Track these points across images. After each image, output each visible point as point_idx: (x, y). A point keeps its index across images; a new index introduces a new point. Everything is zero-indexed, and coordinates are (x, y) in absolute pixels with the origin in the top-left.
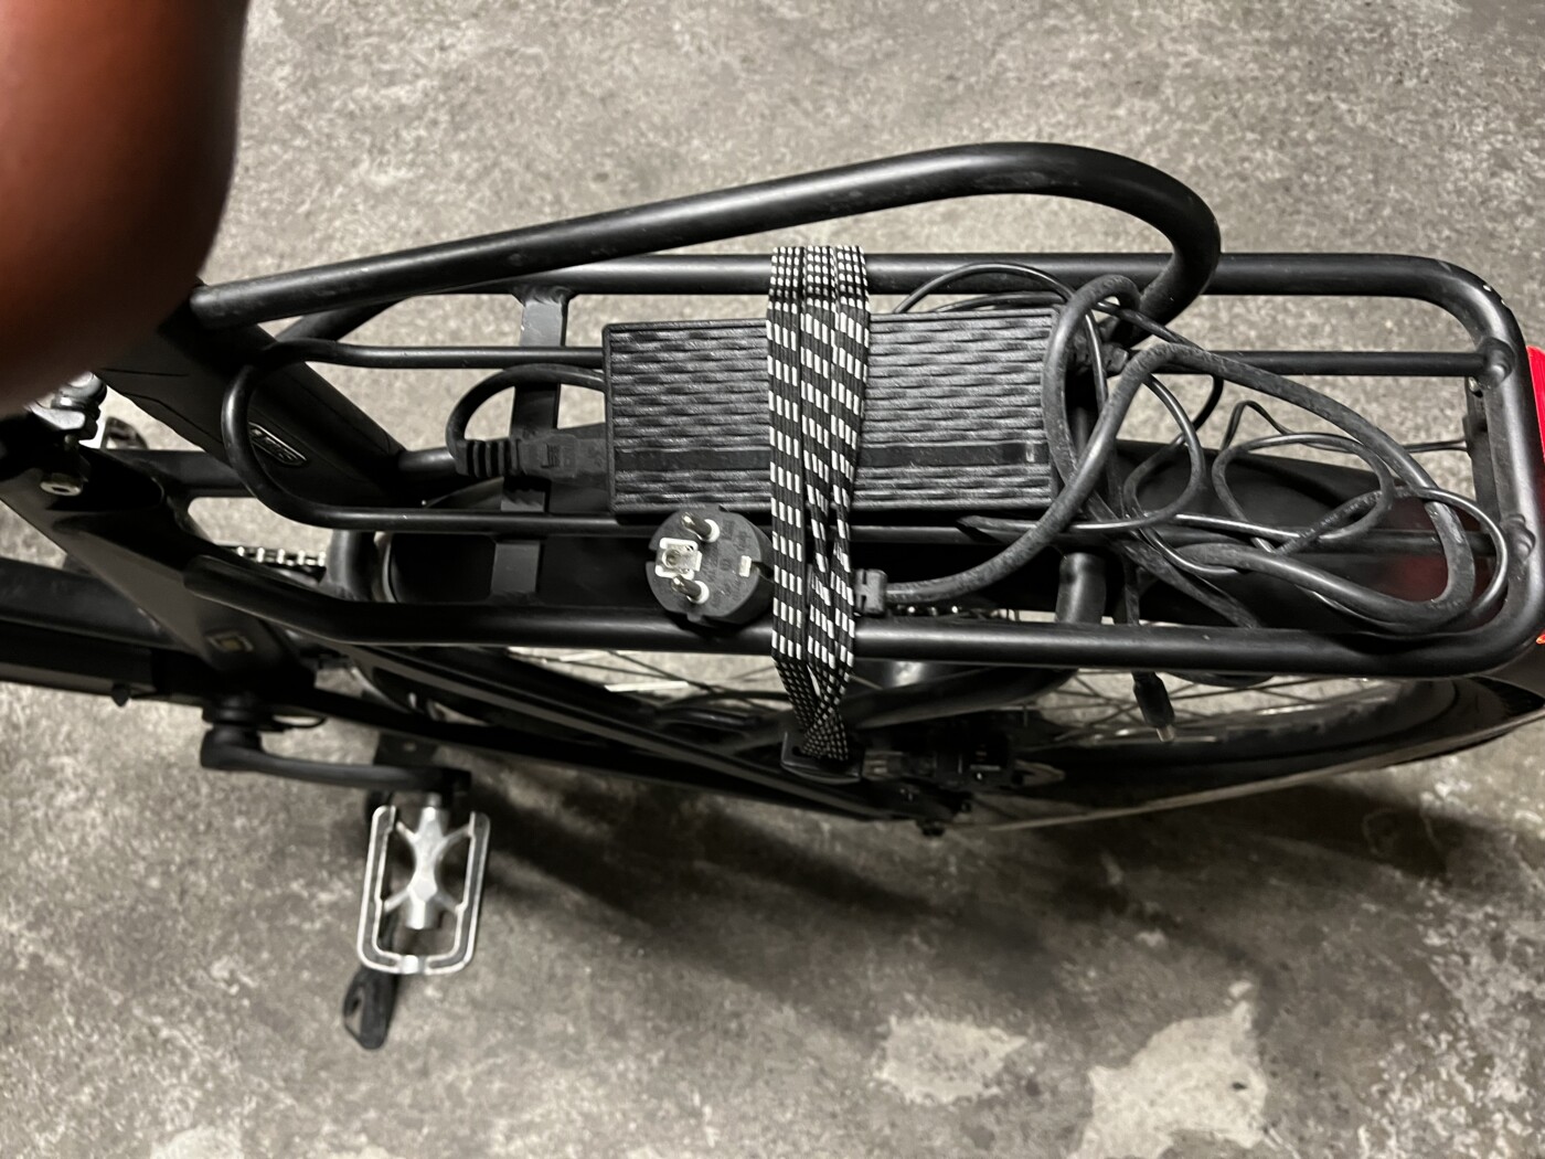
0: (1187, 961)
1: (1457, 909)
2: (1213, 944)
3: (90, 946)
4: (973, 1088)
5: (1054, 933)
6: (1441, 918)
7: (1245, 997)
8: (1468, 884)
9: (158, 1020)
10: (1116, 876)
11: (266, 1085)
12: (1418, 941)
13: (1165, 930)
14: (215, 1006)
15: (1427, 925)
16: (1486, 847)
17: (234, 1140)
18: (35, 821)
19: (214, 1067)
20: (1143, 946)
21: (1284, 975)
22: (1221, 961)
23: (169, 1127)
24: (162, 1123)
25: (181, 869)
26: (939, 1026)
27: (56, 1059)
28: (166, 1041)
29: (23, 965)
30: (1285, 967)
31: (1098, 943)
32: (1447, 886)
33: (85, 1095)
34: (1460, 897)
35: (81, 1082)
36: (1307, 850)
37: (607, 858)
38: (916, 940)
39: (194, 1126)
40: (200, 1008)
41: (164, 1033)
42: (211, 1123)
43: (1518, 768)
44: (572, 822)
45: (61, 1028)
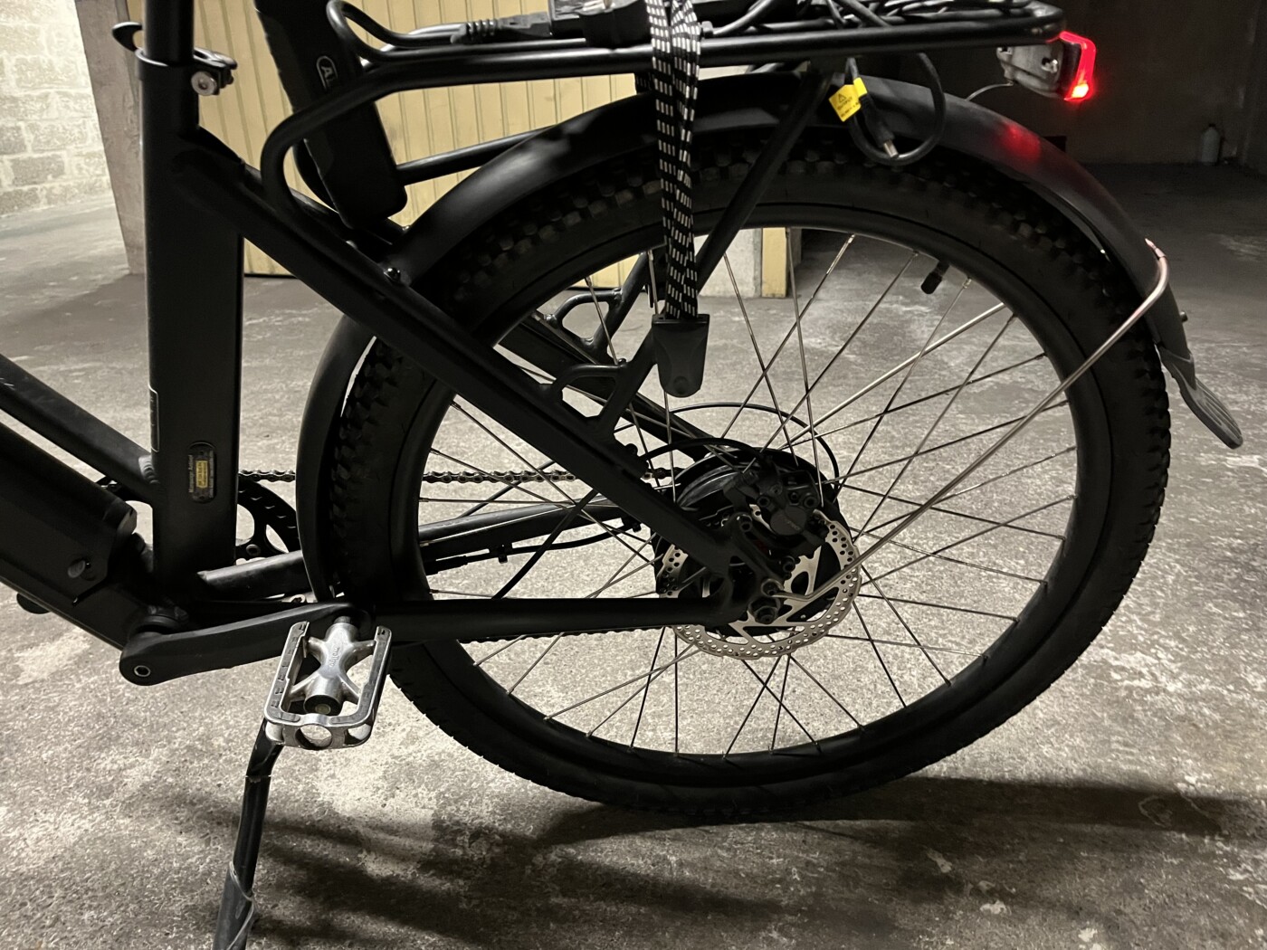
0: (1033, 921)
2: (1051, 905)
7: (1094, 940)
8: (1245, 836)
10: (946, 867)
13: (1003, 900)
20: (989, 915)
22: (1063, 917)
31: (947, 915)
32: (1227, 840)
34: (1241, 846)
36: (1099, 829)
37: (463, 906)
44: (428, 882)
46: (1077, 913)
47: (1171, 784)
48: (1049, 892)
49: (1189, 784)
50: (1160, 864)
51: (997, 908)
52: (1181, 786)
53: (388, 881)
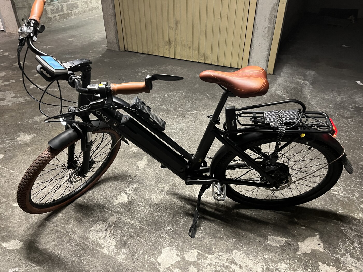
0: (309, 230)
1: (345, 225)
2: (312, 228)
3: (149, 225)
4: (282, 244)
5: (289, 227)
6: (343, 226)
7: (318, 234)
8: (346, 222)
9: (160, 234)
10: (296, 221)
11: (178, 242)
12: (340, 228)
13: (305, 227)
14: (169, 232)
15: (341, 227)
16: (347, 218)
17: (175, 248)
18: (138, 211)
19: (170, 240)
20: (302, 229)
21: (322, 232)
22: (313, 230)
23: (164, 247)
24: (163, 246)
25: (161, 216)
26: (275, 237)
27: (146, 239)
28: (162, 236)
29: (139, 227)
30: (322, 231)
31: (296, 228)
32: (343, 222)
33: (151, 243)
34: (345, 224)
35: (150, 241)
36: (322, 218)
37: (222, 217)
38: (269, 227)
39: (168, 247)
40: (167, 232)
41: (162, 235)
42: (171, 246)
43: (349, 210)
44: (216, 212)
45: (146, 235)
46: (316, 230)
47: (336, 212)
48: (312, 226)
49: (339, 212)
50: (331, 225)
51: (304, 228)
52: (338, 212)
53: (210, 211)
